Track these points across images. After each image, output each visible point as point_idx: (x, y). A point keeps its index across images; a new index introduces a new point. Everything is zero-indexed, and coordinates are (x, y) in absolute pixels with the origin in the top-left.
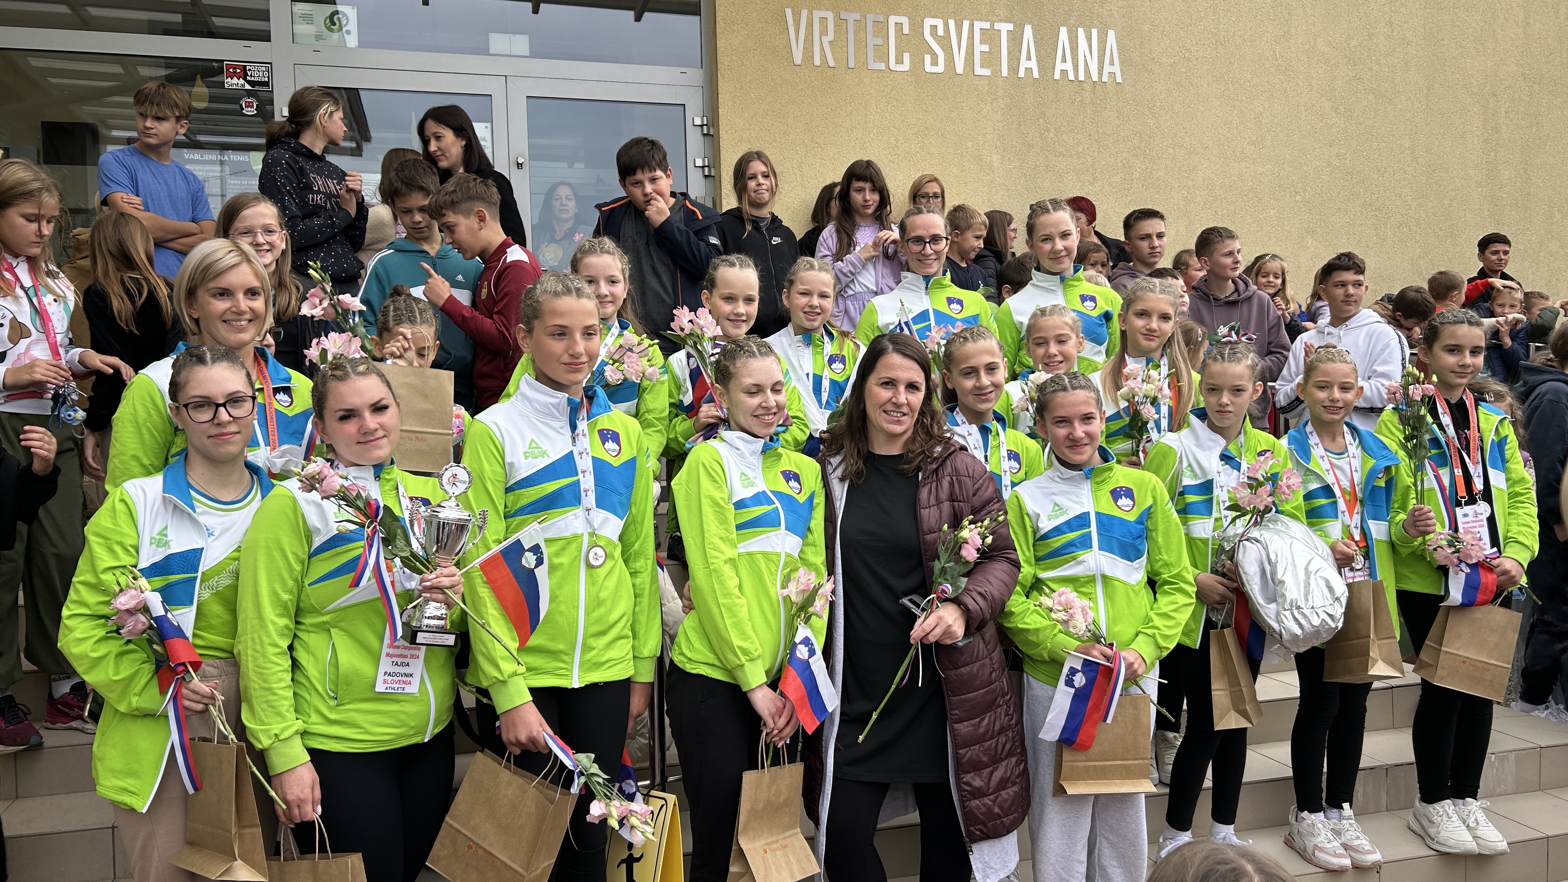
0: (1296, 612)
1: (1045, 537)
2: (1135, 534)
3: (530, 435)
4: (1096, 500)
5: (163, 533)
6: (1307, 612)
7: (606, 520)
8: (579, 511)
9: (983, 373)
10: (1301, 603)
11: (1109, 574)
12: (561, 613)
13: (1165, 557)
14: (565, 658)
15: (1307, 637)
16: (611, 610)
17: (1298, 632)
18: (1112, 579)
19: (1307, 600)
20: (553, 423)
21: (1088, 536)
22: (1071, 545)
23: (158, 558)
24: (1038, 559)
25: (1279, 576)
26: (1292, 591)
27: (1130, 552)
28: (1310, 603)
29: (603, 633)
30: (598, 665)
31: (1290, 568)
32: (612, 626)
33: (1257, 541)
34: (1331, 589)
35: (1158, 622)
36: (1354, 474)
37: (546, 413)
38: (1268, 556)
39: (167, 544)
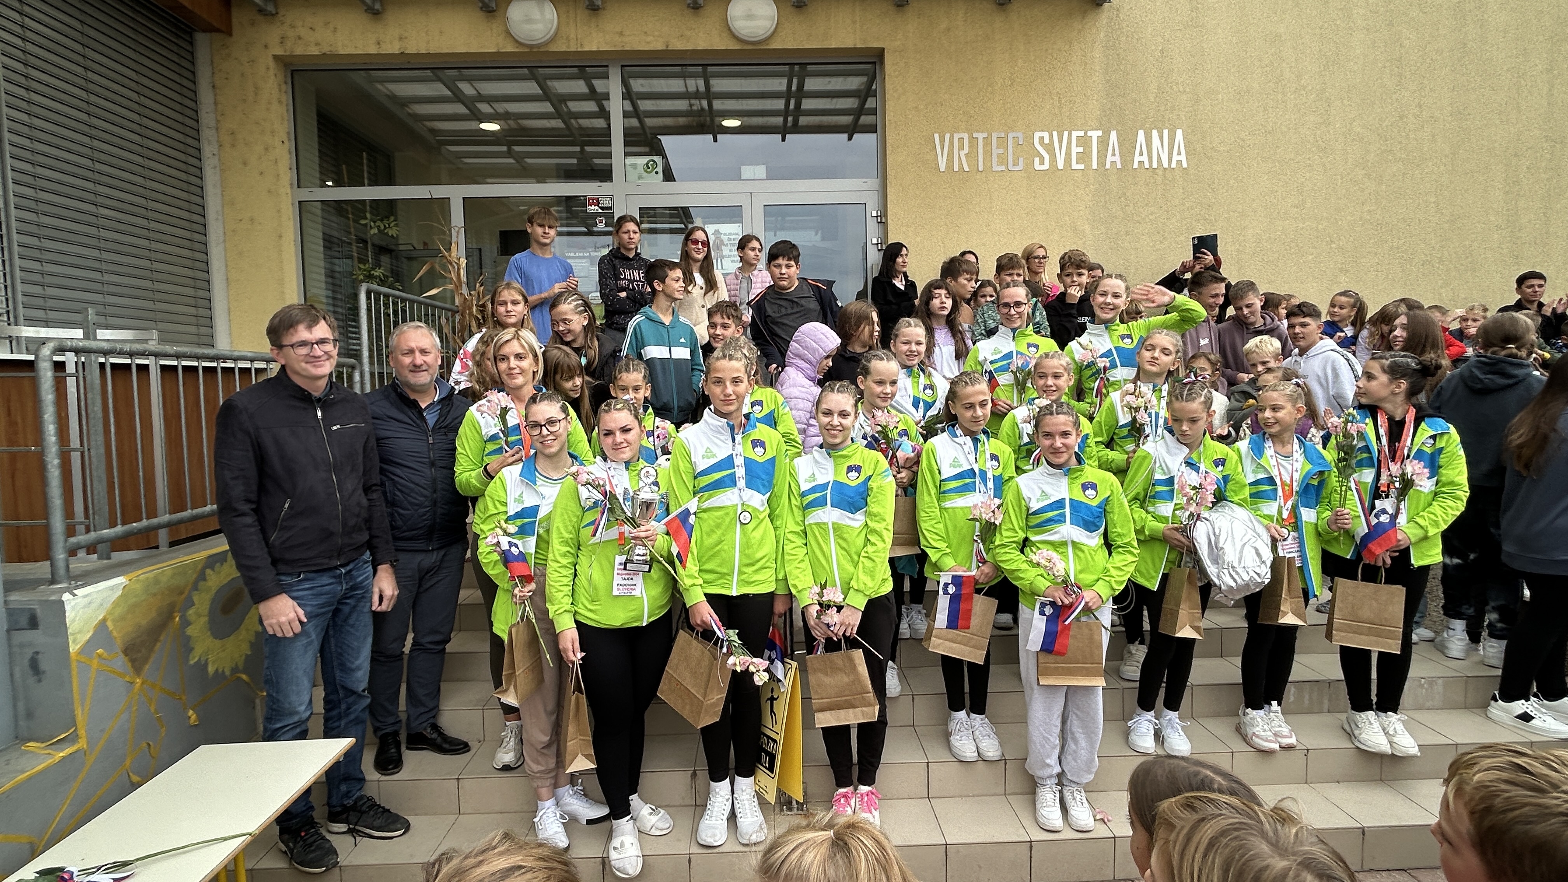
0: (1231, 570)
1: (1035, 513)
2: (1096, 514)
3: (707, 444)
4: (1070, 489)
5: (521, 496)
6: (1240, 570)
7: (752, 496)
8: (735, 490)
9: (978, 408)
10: (1236, 564)
11: (1076, 540)
12: (725, 551)
13: (1119, 530)
14: (728, 577)
15: (1240, 588)
16: (757, 551)
17: (1233, 584)
18: (1078, 543)
19: (1240, 562)
20: (722, 438)
21: (1063, 515)
22: (1050, 521)
23: (519, 509)
24: (1028, 527)
25: (1221, 545)
26: (1230, 555)
27: (1089, 526)
28: (1242, 565)
29: (752, 564)
30: (749, 583)
31: (1229, 539)
32: (758, 561)
33: (1207, 520)
34: (1258, 554)
35: (1114, 572)
36: (1294, 473)
37: (717, 431)
38: (1214, 530)
39: (523, 502)
